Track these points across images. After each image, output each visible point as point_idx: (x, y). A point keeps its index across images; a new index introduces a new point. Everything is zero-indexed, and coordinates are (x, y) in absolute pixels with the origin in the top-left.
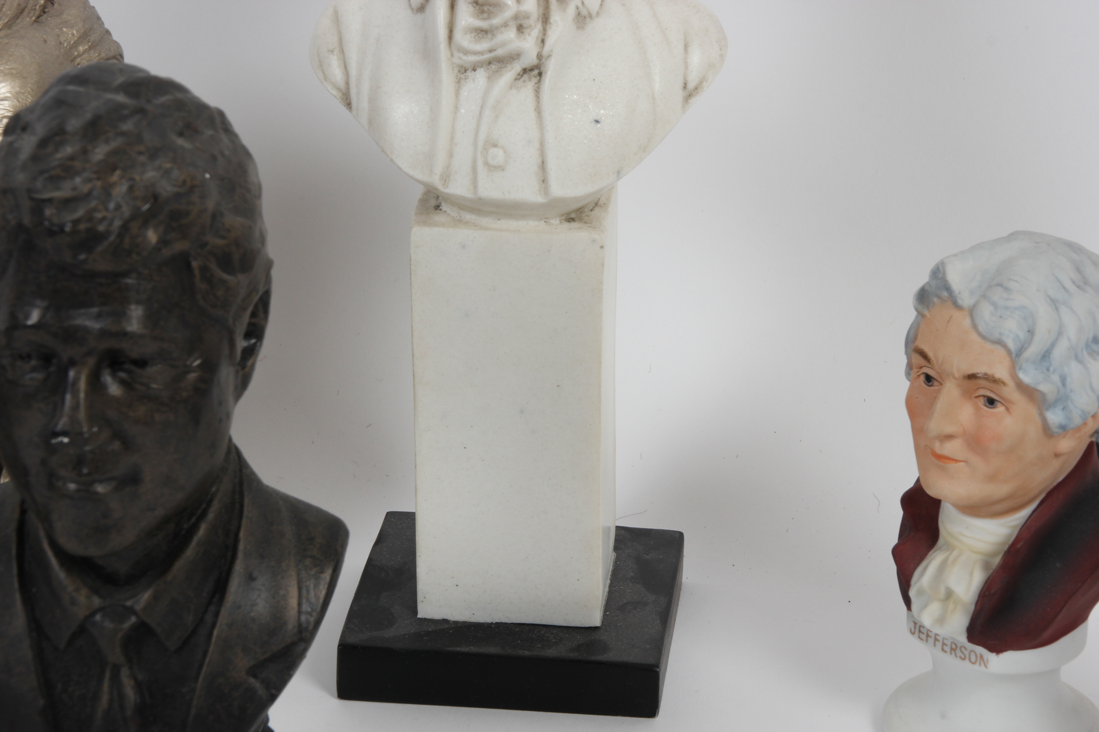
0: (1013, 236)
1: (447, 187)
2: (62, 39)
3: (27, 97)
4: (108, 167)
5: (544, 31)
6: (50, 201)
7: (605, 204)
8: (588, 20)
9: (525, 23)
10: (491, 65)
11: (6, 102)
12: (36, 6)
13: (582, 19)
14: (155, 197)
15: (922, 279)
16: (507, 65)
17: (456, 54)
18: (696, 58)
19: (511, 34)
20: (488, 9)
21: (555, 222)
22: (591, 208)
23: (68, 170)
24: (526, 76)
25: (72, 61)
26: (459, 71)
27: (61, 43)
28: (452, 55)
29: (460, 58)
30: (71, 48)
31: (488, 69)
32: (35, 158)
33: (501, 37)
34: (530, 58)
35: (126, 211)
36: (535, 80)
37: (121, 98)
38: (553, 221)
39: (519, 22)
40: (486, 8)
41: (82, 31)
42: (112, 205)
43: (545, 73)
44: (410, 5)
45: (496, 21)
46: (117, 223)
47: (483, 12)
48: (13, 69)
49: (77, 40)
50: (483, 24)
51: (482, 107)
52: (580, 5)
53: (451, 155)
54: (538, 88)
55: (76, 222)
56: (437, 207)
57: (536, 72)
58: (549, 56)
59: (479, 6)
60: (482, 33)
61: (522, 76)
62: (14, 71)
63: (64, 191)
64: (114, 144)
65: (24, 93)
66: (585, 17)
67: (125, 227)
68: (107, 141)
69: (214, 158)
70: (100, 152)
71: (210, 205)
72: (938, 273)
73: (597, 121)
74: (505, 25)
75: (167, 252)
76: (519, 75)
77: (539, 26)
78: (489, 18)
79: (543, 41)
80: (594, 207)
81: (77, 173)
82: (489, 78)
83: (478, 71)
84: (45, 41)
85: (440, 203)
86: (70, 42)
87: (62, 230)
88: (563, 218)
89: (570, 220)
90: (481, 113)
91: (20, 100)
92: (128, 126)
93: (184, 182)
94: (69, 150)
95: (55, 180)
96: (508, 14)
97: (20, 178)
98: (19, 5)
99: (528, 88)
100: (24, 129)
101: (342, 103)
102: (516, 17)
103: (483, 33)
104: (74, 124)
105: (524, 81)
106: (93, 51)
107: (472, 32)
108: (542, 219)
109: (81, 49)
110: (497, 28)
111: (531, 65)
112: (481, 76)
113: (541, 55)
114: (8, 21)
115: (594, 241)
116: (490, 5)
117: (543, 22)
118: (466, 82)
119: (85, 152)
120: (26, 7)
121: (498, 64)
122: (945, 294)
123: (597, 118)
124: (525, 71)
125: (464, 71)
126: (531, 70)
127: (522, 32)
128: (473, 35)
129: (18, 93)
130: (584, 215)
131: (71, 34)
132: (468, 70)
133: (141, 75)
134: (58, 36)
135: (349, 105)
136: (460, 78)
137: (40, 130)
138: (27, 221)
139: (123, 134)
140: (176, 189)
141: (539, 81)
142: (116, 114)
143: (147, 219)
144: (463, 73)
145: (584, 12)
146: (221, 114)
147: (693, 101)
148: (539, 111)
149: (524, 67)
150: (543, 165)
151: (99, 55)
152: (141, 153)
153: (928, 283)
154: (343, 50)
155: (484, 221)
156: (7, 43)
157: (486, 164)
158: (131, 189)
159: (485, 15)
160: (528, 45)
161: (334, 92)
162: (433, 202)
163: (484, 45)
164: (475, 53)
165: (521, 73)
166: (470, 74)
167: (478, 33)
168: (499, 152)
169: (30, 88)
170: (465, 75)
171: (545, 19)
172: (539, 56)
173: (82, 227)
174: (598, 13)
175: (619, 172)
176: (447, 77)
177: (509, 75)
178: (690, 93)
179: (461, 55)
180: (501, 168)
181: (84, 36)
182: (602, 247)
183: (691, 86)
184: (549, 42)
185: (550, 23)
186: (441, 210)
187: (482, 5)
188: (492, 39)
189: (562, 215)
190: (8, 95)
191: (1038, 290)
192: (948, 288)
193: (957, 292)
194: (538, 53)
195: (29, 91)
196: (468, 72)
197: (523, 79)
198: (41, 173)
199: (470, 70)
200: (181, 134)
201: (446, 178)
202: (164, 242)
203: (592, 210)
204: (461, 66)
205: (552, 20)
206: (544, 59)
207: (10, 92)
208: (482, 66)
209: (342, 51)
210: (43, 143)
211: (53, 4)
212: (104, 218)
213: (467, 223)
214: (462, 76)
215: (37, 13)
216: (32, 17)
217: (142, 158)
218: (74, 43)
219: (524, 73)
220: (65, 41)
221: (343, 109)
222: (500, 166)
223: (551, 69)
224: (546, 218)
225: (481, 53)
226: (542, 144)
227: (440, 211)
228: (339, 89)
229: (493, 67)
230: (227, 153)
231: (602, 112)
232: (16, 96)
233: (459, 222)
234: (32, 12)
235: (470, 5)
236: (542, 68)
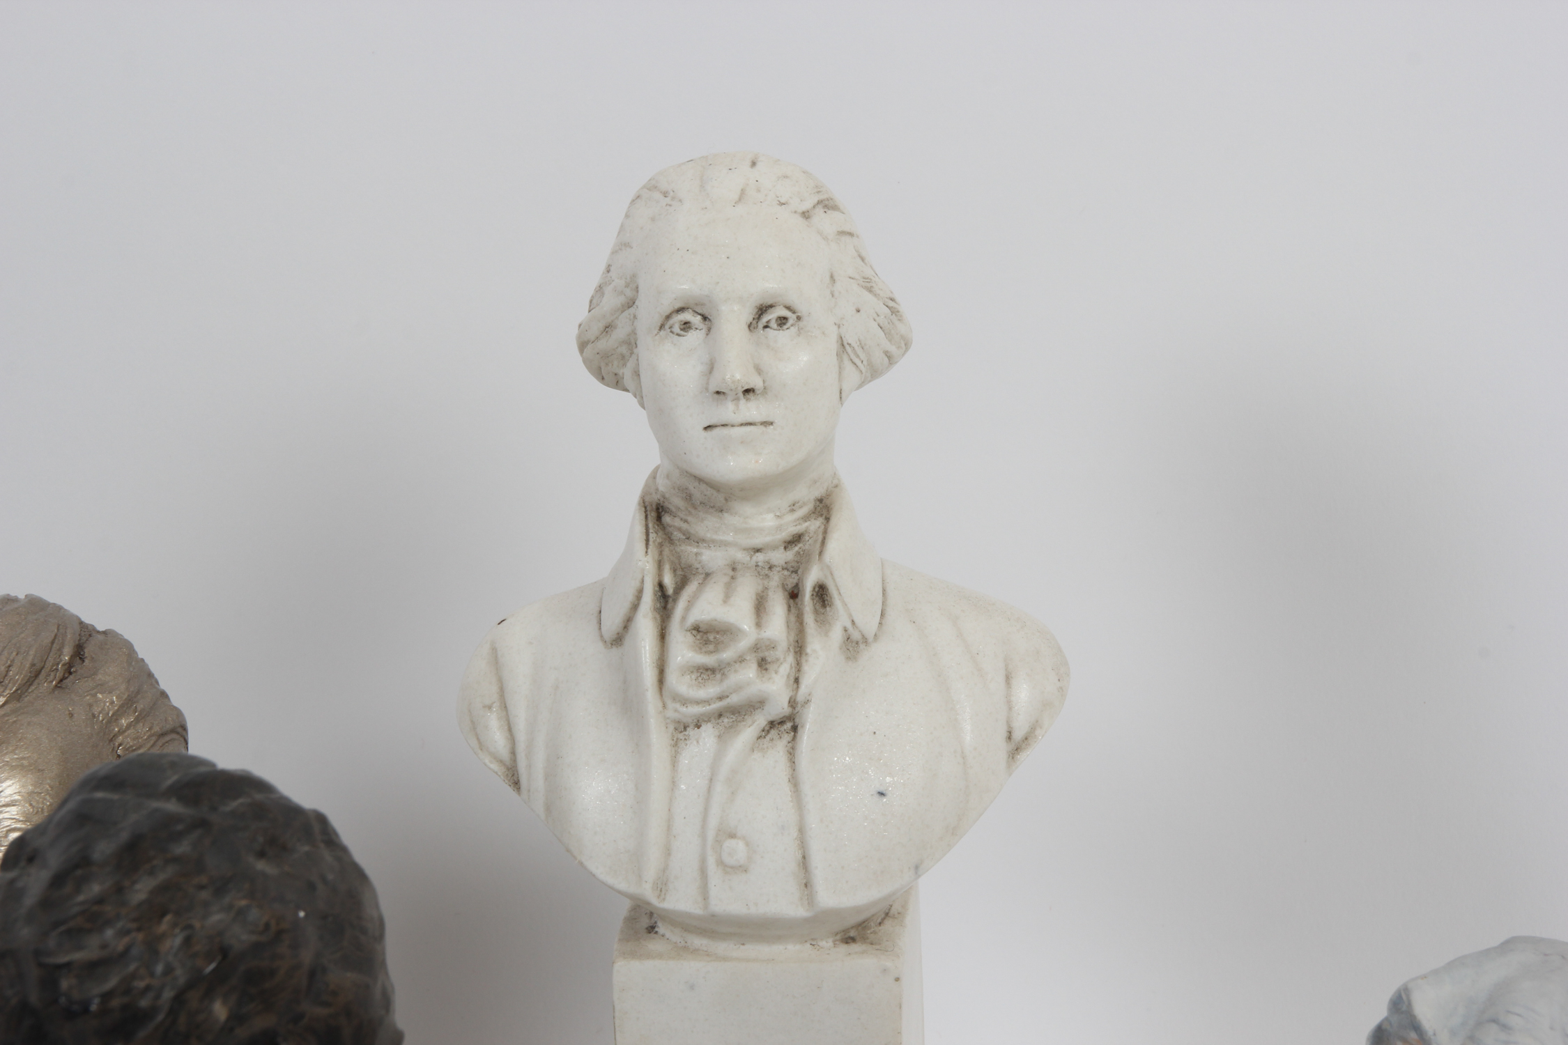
0: (1508, 945)
1: (664, 899)
2: (96, 710)
3: (45, 799)
4: (154, 911)
5: (798, 666)
6: (68, 965)
7: (899, 913)
8: (862, 646)
9: (770, 655)
10: (722, 718)
11: (14, 809)
12: (58, 664)
13: (853, 645)
14: (224, 951)
15: (1378, 1013)
16: (746, 717)
17: (670, 705)
18: (1023, 693)
19: (749, 672)
20: (715, 638)
21: (827, 944)
22: (879, 920)
23: (94, 919)
24: (773, 732)
25: (111, 740)
26: (676, 729)
27: (94, 716)
28: (664, 706)
29: (676, 711)
30: (109, 722)
31: (718, 723)
32: (46, 903)
33: (734, 678)
34: (779, 707)
35: (181, 975)
36: (787, 737)
37: (172, 806)
38: (823, 943)
39: (761, 655)
40: (711, 637)
41: (125, 696)
42: (159, 968)
43: (802, 727)
44: (602, 636)
45: (727, 655)
46: (168, 994)
47: (707, 642)
48: (23, 758)
49: (118, 710)
50: (709, 660)
51: (711, 780)
52: (849, 625)
53: (668, 852)
54: (793, 748)
55: (106, 996)
56: (651, 929)
57: (789, 725)
58: (807, 702)
59: (701, 634)
60: (707, 672)
61: (768, 732)
62: (25, 763)
63: (89, 951)
64: (162, 877)
65: (41, 793)
66: (857, 643)
67: (179, 999)
68: (152, 873)
69: (312, 887)
70: (141, 890)
71: (307, 957)
72: (1400, 1004)
73: (882, 794)
74: (741, 660)
75: (242, 1033)
76: (763, 731)
77: (790, 659)
78: (716, 651)
79: (797, 681)
80: (883, 919)
81: (108, 923)
82: (719, 737)
83: (704, 727)
84: (71, 715)
85: (656, 923)
86: (108, 714)
87: (86, 1010)
88: (838, 937)
89: (849, 940)
90: (709, 790)
91: (34, 804)
92: (182, 848)
93: (267, 926)
94: (96, 888)
95: (75, 935)
96: (744, 644)
97: (25, 934)
98: (33, 665)
99: (778, 749)
100: (31, 860)
101: (507, 781)
102: (756, 648)
103: (709, 672)
104: (103, 849)
105: (772, 740)
106: (141, 724)
107: (692, 672)
108: (806, 941)
109: (124, 722)
110: (729, 664)
111: (782, 716)
112: (708, 735)
113: (795, 701)
114: (17, 690)
115: (885, 970)
116: (718, 632)
117: (796, 652)
118: (686, 745)
119: (119, 890)
120: (43, 667)
121: (732, 716)
122: (1413, 1035)
123: (882, 789)
124: (772, 724)
125: (682, 728)
126: (782, 723)
127: (766, 669)
128: (694, 677)
129: (31, 794)
130: (869, 932)
131: (108, 702)
132: (688, 726)
133: (202, 769)
134: (90, 706)
135: (516, 784)
136: (677, 739)
137: (54, 860)
138: (34, 998)
139: (176, 860)
140: (254, 938)
141: (794, 738)
142: (166, 830)
143: (210, 986)
144: (681, 732)
145: (856, 635)
146: (321, 819)
147: (1022, 757)
148: (794, 781)
149: (771, 719)
150: (804, 863)
151: (150, 729)
152: (202, 887)
153: (1386, 1019)
154: (505, 704)
155: (721, 947)
156: (15, 722)
157: (720, 863)
158: (188, 941)
159: (711, 647)
160: (776, 688)
161: (494, 766)
162: (645, 922)
163: (711, 690)
164: (698, 702)
165: (767, 728)
166: (691, 732)
167: (702, 673)
168: (739, 845)
169: (49, 784)
170: (685, 735)
171: (799, 648)
172: (792, 703)
173: (116, 1003)
174: (875, 635)
175: (917, 868)
176: (658, 738)
177: (749, 732)
178: (1016, 745)
179: (678, 706)
180: (743, 869)
181: (128, 704)
182: (897, 979)
183: (1018, 735)
184: (806, 682)
185: (806, 654)
186: (656, 932)
187: (706, 633)
188: (722, 681)
189: (837, 934)
190: (17, 797)
191: (1552, 1028)
192: (1416, 1027)
193: (1430, 1033)
194: (790, 698)
195: (48, 790)
196: (688, 729)
197: (770, 736)
198: (56, 925)
199: (692, 726)
200: (261, 854)
201: (662, 886)
202: (237, 1018)
203: (880, 924)
204: (679, 722)
205: (809, 650)
206: (799, 706)
207: (19, 792)
208: (709, 721)
209: (504, 707)
210: (58, 880)
211: (82, 660)
212: (148, 988)
213: (695, 952)
214: (681, 736)
215: (59, 675)
216: (52, 681)
217: (204, 895)
218: (112, 716)
219: (771, 728)
220: (100, 713)
221: (509, 791)
222: (740, 866)
223: (810, 720)
224: (813, 939)
225: (707, 702)
226: (802, 830)
227: (655, 935)
228: (501, 762)
229: (726, 720)
230: (330, 877)
231: (888, 779)
232: (29, 797)
233: (684, 951)
234: (52, 674)
235: (689, 633)
236: (797, 720)
